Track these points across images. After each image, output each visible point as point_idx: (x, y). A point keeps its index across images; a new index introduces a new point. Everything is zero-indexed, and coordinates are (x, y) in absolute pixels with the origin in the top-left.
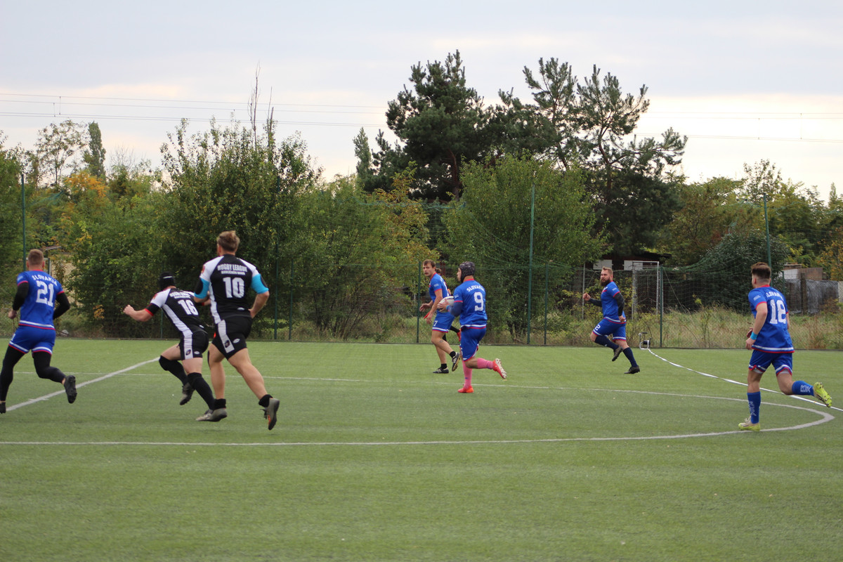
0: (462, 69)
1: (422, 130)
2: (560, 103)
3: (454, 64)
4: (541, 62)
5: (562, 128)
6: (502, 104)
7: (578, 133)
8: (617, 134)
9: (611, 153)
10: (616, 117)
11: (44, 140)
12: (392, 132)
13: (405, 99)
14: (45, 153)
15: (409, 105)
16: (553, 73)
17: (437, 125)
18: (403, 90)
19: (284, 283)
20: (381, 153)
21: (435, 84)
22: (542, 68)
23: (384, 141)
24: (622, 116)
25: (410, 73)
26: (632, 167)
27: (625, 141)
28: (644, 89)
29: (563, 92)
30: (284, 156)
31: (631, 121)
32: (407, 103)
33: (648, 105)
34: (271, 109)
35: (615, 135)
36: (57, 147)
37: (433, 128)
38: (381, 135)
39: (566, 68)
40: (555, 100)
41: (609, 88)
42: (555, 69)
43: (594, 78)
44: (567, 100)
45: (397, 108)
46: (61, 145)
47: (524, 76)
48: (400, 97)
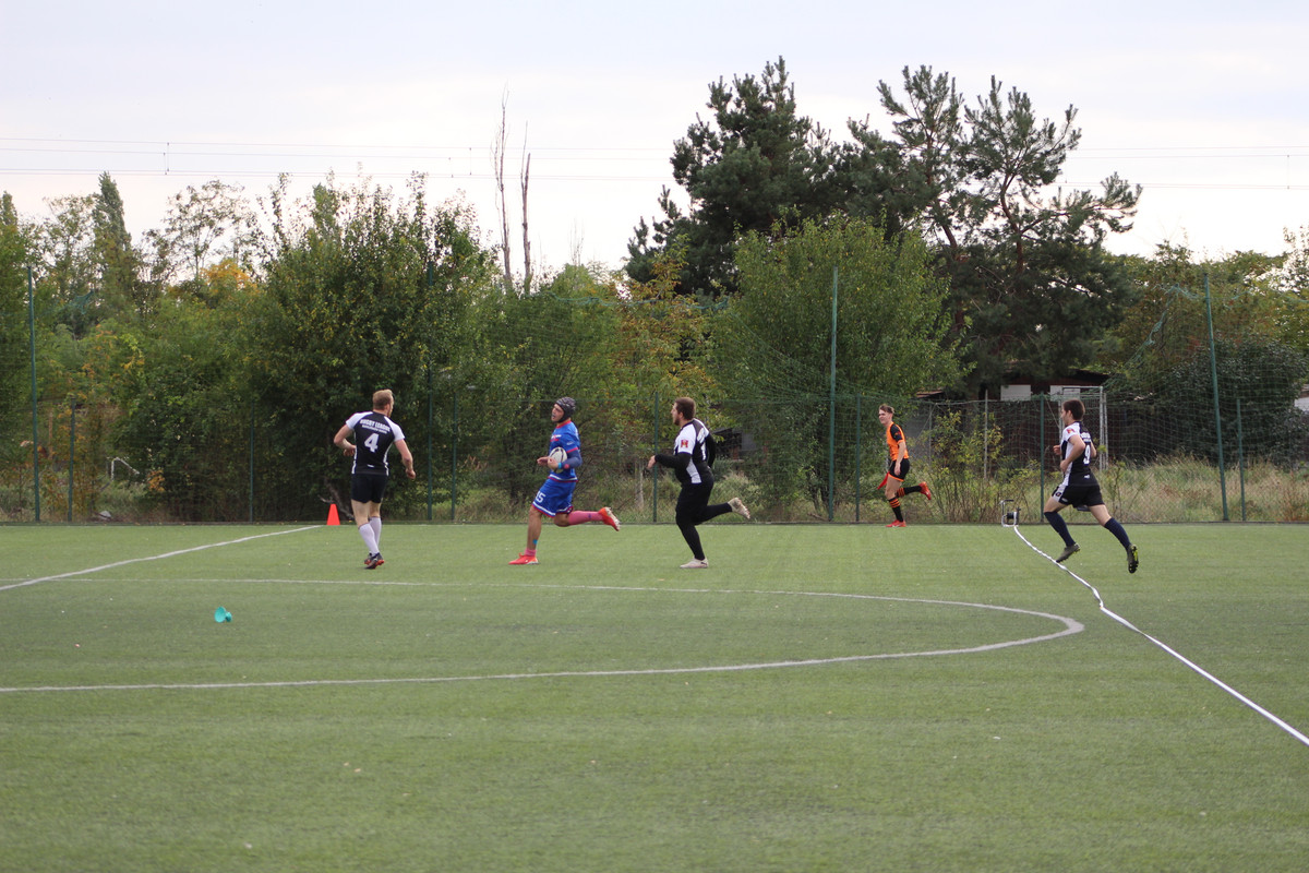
0: (790, 86)
1: (724, 184)
2: (939, 137)
3: (776, 79)
4: (906, 72)
5: (942, 178)
6: (852, 141)
7: (967, 183)
8: (1031, 185)
9: (1020, 215)
10: (1028, 158)
11: (177, 213)
12: (683, 188)
13: (699, 136)
14: (178, 233)
15: (706, 146)
16: (926, 90)
17: (748, 177)
18: (696, 122)
19: (442, 432)
20: (667, 223)
21: (747, 113)
22: (908, 82)
23: (671, 203)
24: (1038, 155)
25: (708, 94)
26: (1055, 236)
27: (1044, 196)
28: (1072, 112)
29: (942, 119)
30: (439, 230)
31: (1053, 163)
32: (704, 142)
33: (1079, 136)
34: (526, 157)
35: (1028, 187)
36: (198, 223)
37: (743, 180)
38: (666, 194)
39: (945, 82)
40: (929, 133)
41: (1015, 112)
42: (928, 83)
43: (993, 96)
44: (949, 132)
45: (688, 151)
46: (205, 220)
47: (880, 96)
48: (691, 133)
